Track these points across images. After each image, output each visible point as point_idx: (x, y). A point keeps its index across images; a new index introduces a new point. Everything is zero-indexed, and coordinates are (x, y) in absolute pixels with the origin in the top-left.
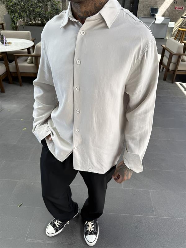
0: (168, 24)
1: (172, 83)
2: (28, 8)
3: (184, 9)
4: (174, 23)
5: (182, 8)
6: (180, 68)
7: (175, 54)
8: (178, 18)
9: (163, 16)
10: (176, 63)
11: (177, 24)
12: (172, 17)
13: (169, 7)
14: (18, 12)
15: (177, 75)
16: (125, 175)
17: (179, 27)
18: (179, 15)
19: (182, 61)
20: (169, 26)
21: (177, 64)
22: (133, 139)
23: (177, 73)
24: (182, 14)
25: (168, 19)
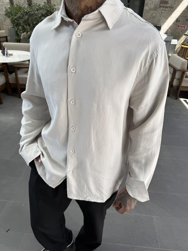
0: (171, 41)
1: (176, 99)
2: (32, 21)
3: (187, 28)
4: (176, 40)
5: (185, 27)
6: (184, 84)
7: (179, 70)
8: (181, 36)
9: (166, 33)
10: (179, 79)
11: (179, 41)
12: (174, 35)
13: (172, 25)
14: (22, 25)
15: (181, 91)
16: (127, 204)
17: (182, 45)
18: (181, 33)
19: (186, 77)
20: (171, 43)
21: (181, 80)
22: (137, 162)
23: (181, 89)
24: (185, 32)
25: (171, 37)
